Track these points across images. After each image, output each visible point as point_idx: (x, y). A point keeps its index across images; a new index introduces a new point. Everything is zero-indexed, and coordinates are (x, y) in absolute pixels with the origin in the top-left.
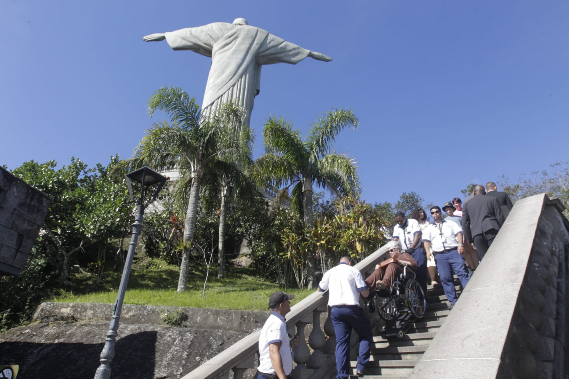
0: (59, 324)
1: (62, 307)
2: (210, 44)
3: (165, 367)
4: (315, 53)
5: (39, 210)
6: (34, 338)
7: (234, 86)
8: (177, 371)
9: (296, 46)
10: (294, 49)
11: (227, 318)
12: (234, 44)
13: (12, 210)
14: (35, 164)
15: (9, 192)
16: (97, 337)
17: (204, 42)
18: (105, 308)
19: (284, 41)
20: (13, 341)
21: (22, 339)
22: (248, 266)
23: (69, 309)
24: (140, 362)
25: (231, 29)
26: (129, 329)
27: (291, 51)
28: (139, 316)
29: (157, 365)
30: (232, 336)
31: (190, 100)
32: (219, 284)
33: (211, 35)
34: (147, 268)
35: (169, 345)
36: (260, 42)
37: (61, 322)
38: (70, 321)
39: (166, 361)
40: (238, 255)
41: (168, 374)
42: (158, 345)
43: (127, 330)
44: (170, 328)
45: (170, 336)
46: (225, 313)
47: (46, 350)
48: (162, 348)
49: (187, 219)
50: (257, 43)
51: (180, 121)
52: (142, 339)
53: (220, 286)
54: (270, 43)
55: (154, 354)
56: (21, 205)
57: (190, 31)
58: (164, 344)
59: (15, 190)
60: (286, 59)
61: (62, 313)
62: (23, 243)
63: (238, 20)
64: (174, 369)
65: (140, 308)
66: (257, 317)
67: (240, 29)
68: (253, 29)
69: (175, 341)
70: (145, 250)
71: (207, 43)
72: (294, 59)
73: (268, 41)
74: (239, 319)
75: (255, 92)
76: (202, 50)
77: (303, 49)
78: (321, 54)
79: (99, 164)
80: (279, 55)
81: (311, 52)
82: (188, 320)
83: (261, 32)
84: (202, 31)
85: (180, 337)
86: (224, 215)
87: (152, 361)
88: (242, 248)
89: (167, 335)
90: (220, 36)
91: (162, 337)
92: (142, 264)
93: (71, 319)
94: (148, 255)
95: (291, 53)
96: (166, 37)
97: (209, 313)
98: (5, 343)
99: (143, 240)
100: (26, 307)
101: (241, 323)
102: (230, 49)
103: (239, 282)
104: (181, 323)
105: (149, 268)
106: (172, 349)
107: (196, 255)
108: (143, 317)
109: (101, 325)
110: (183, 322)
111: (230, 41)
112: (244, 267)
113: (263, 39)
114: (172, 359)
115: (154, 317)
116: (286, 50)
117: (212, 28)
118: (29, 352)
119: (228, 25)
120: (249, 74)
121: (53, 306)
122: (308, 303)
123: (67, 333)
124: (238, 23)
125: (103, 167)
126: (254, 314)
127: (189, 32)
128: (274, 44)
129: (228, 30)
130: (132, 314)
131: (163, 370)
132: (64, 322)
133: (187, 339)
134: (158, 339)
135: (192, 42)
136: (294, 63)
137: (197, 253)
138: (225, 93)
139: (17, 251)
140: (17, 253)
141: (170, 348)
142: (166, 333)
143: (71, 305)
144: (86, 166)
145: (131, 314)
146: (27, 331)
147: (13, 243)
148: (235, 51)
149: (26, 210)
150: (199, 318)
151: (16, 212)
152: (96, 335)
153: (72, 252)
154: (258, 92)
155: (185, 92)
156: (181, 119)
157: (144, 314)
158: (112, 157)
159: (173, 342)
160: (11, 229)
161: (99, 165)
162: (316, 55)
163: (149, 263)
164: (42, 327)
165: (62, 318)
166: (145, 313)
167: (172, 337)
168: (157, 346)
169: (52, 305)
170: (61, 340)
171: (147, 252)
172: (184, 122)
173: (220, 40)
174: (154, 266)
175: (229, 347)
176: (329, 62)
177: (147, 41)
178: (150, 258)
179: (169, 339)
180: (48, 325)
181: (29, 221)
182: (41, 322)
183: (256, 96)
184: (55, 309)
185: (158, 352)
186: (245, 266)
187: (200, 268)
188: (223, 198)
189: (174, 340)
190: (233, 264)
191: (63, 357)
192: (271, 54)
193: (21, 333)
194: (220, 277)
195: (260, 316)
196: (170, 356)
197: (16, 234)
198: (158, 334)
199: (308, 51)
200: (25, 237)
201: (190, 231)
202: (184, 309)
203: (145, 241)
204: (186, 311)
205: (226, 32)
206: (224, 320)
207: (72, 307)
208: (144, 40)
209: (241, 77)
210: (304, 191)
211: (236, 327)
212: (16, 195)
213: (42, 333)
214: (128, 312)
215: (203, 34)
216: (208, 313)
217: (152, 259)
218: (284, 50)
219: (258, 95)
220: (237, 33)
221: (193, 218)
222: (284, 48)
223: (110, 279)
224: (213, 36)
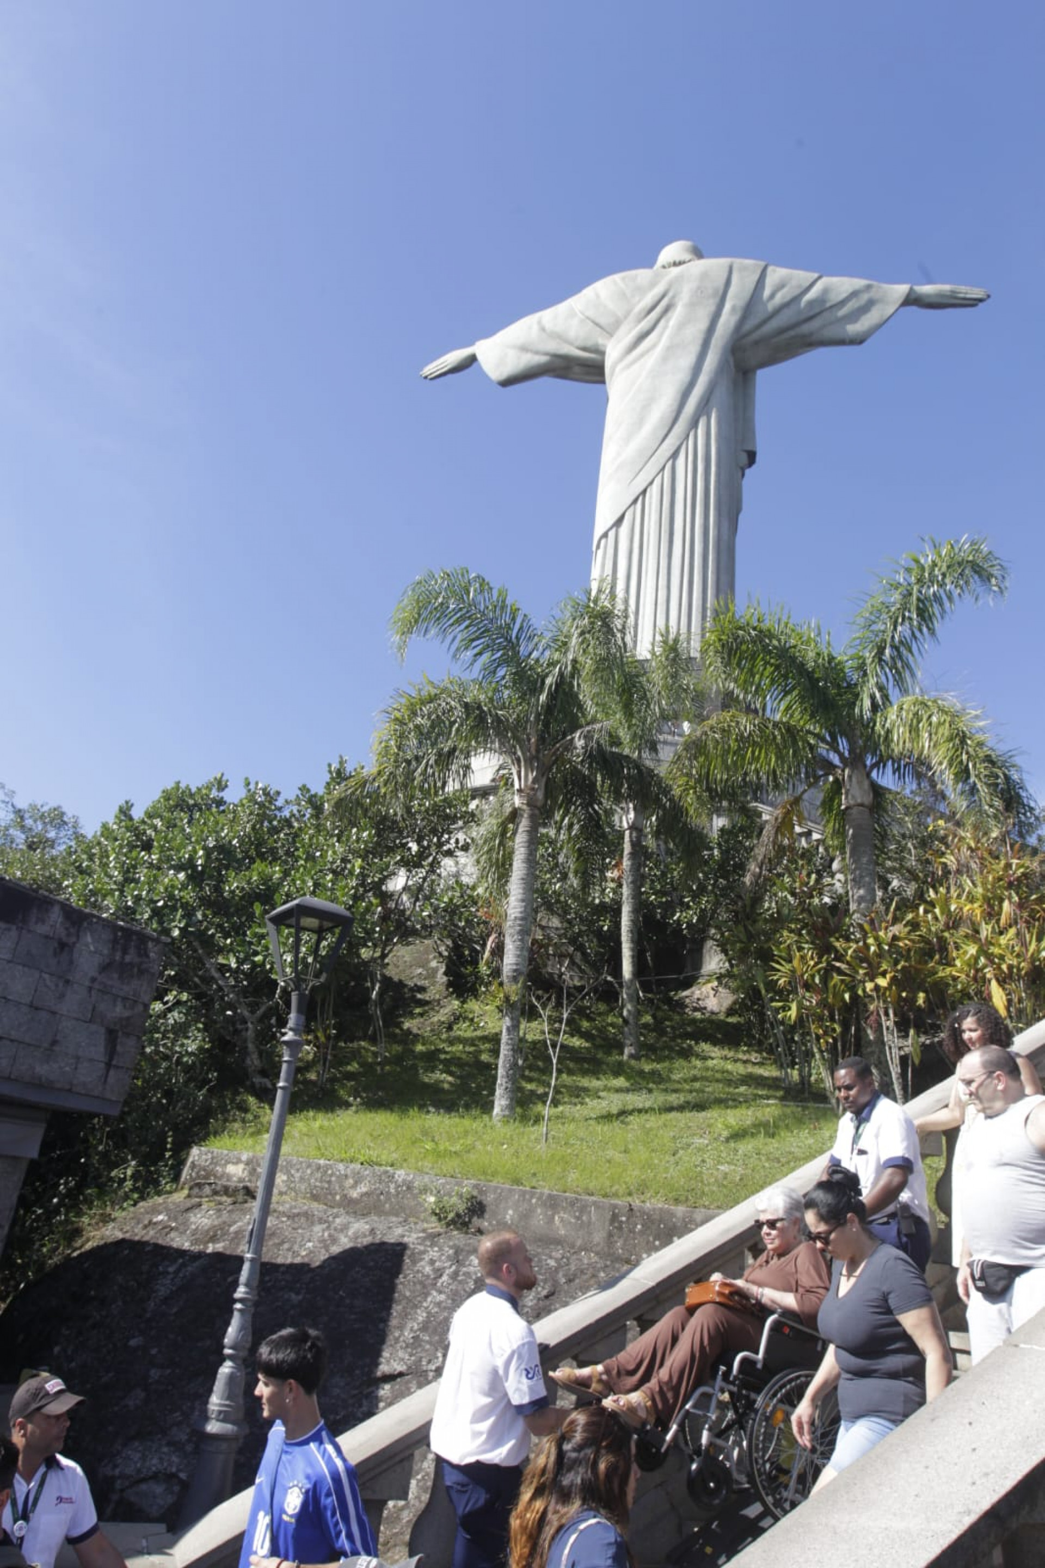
0: (220, 1203)
1: (228, 1162)
2: (597, 345)
3: (407, 1347)
4: (927, 289)
5: (141, 972)
6: (173, 1234)
7: (675, 455)
8: (429, 1362)
9: (859, 283)
10: (855, 294)
11: (578, 1218)
12: (665, 328)
13: (87, 983)
14: (183, 792)
15: (78, 945)
16: (286, 1246)
17: (580, 343)
18: (309, 1171)
19: (819, 278)
20: (137, 1238)
21: (150, 1235)
22: (723, 1009)
23: (241, 1166)
24: (356, 1326)
25: (653, 285)
26: (350, 1233)
27: (843, 303)
28: (378, 1196)
29: (390, 1339)
30: (582, 1272)
31: (495, 594)
32: (621, 1082)
33: (597, 320)
34: (450, 1028)
35: (426, 1286)
36: (741, 303)
37: (224, 1198)
38: (240, 1198)
39: (411, 1330)
40: (698, 978)
41: (409, 1368)
42: (401, 1283)
43: (346, 1236)
44: (439, 1235)
45: (432, 1262)
46: (572, 1204)
47: (189, 1269)
48: (408, 1294)
49: (509, 923)
50: (734, 309)
51: (476, 655)
52: (372, 1264)
53: (618, 1090)
54: (772, 296)
55: (390, 1308)
56: (105, 968)
57: (539, 322)
58: (414, 1283)
59: (89, 939)
60: (829, 333)
61: (229, 1177)
62: (119, 1048)
63: (673, 251)
64: (423, 1354)
65: (380, 1176)
66: (653, 1222)
67: (679, 279)
68: (715, 266)
69: (441, 1276)
70: (445, 979)
71: (589, 343)
72: (853, 329)
73: (767, 293)
74: (607, 1223)
75: (744, 459)
76: (577, 369)
77: (886, 286)
78: (946, 288)
79: (304, 786)
80: (806, 328)
81: (911, 289)
82: (487, 1216)
83: (743, 269)
84: (572, 314)
85: (454, 1267)
86: (632, 882)
87: (381, 1326)
88: (706, 958)
89: (427, 1258)
90: (620, 314)
91: (414, 1262)
92: (436, 1019)
93: (242, 1192)
94: (452, 993)
95: (842, 312)
96: (479, 357)
97: (534, 1201)
98: (123, 1241)
99: (440, 954)
100: (168, 1154)
101: (610, 1235)
102: (654, 346)
103: (680, 1070)
104: (470, 1221)
105: (455, 1027)
106: (429, 1299)
107: (578, 984)
108: (388, 1199)
109: (298, 1215)
110: (475, 1219)
111: (653, 322)
112: (712, 1013)
113: (751, 291)
114: (424, 1327)
115: (409, 1202)
116: (828, 305)
117: (598, 296)
118: (161, 1269)
119: (642, 275)
120: (718, 411)
121: (213, 1158)
122: (728, 1230)
123: (233, 1229)
124: (672, 261)
125: (313, 792)
126: (643, 1212)
127: (535, 328)
128: (788, 298)
129: (642, 290)
130: (364, 1190)
131: (401, 1354)
132: (229, 1200)
133: (468, 1274)
134: (405, 1267)
135: (546, 354)
136: (858, 341)
137: (581, 978)
138: (651, 483)
139: (109, 1065)
140: (108, 1071)
141: (427, 1295)
142: (424, 1252)
143: (244, 1157)
144: (278, 793)
145: (363, 1188)
146: (160, 1217)
147: (98, 1051)
148: (671, 349)
149: (115, 976)
150: (510, 1212)
151: (96, 986)
152: (283, 1242)
153: (263, 1009)
154: (752, 457)
155: (478, 577)
156: (476, 650)
157: (388, 1193)
158: (330, 765)
159: (435, 1279)
160: (90, 1021)
161: (304, 789)
162: (928, 296)
163: (454, 1014)
164: (188, 1210)
165: (226, 1191)
166: (393, 1191)
167: (437, 1264)
168: (400, 1287)
169: (210, 1156)
170: (219, 1247)
171: (450, 984)
172: (485, 658)
173: (623, 329)
174: (467, 1023)
175: (566, 1304)
176: (981, 305)
177: (432, 379)
178: (457, 1002)
179: (428, 1269)
180: (200, 1205)
181: (125, 999)
182: (189, 1196)
183: (747, 471)
184: (216, 1164)
185: (399, 1302)
186: (716, 1009)
187: (585, 1024)
188: (627, 833)
189: (439, 1273)
190: (681, 1005)
191: (219, 1290)
192: (782, 331)
193: (150, 1222)
194: (631, 1056)
195: (660, 1222)
196: (421, 1316)
197: (103, 1030)
198: (408, 1252)
199: (901, 290)
200: (120, 1034)
201: (518, 956)
202: (476, 1186)
203: (446, 954)
204: (481, 1192)
205: (637, 299)
206: (570, 1223)
207: (247, 1164)
208: (426, 377)
209: (694, 424)
210: (847, 808)
211: (598, 1244)
212: (92, 948)
213: (186, 1224)
214: (356, 1183)
215: (575, 322)
216: (530, 1201)
217: (463, 1002)
218: (821, 308)
219: (754, 467)
220: (670, 294)
221: (522, 919)
222: (821, 300)
223: (354, 1067)
224: (602, 321)
